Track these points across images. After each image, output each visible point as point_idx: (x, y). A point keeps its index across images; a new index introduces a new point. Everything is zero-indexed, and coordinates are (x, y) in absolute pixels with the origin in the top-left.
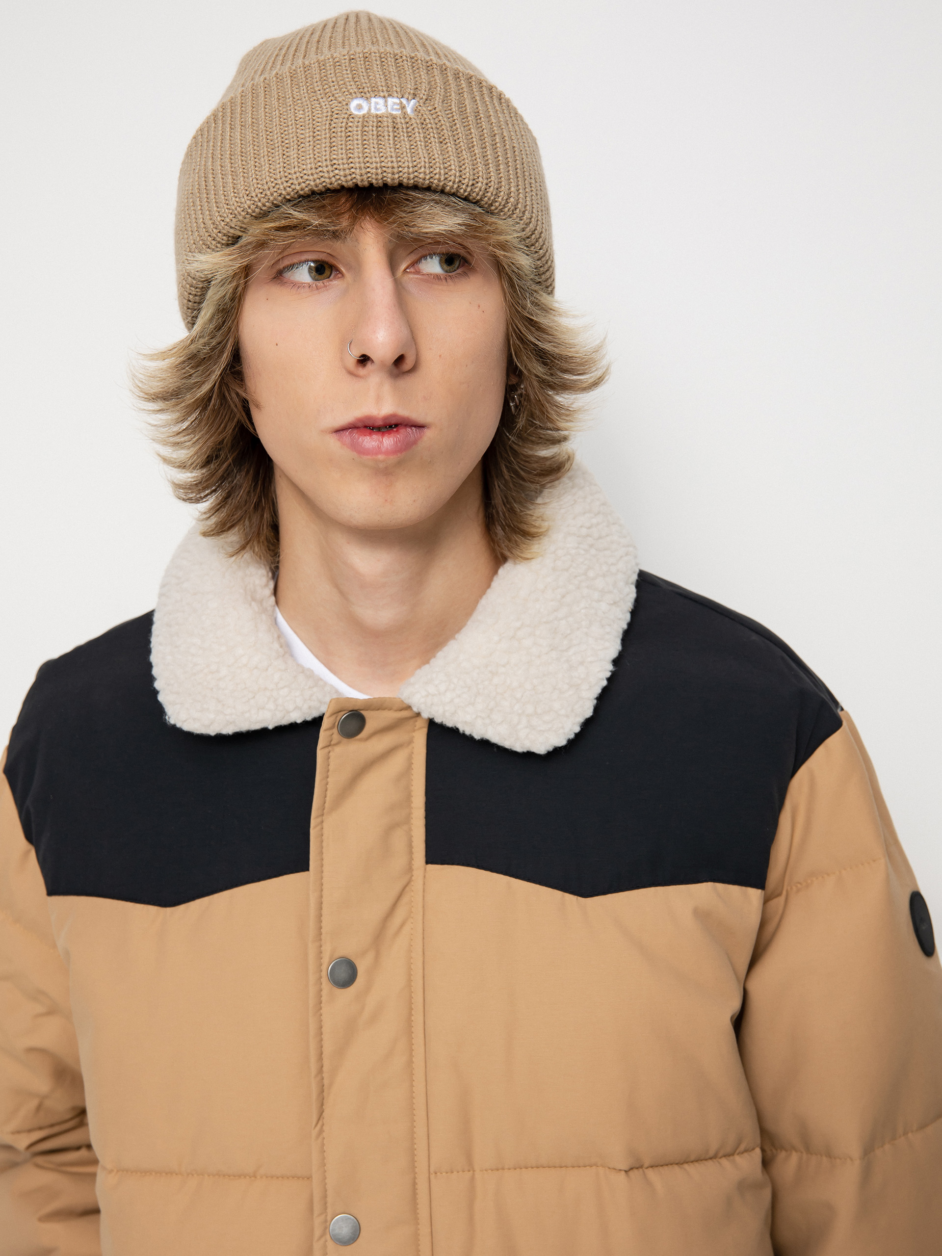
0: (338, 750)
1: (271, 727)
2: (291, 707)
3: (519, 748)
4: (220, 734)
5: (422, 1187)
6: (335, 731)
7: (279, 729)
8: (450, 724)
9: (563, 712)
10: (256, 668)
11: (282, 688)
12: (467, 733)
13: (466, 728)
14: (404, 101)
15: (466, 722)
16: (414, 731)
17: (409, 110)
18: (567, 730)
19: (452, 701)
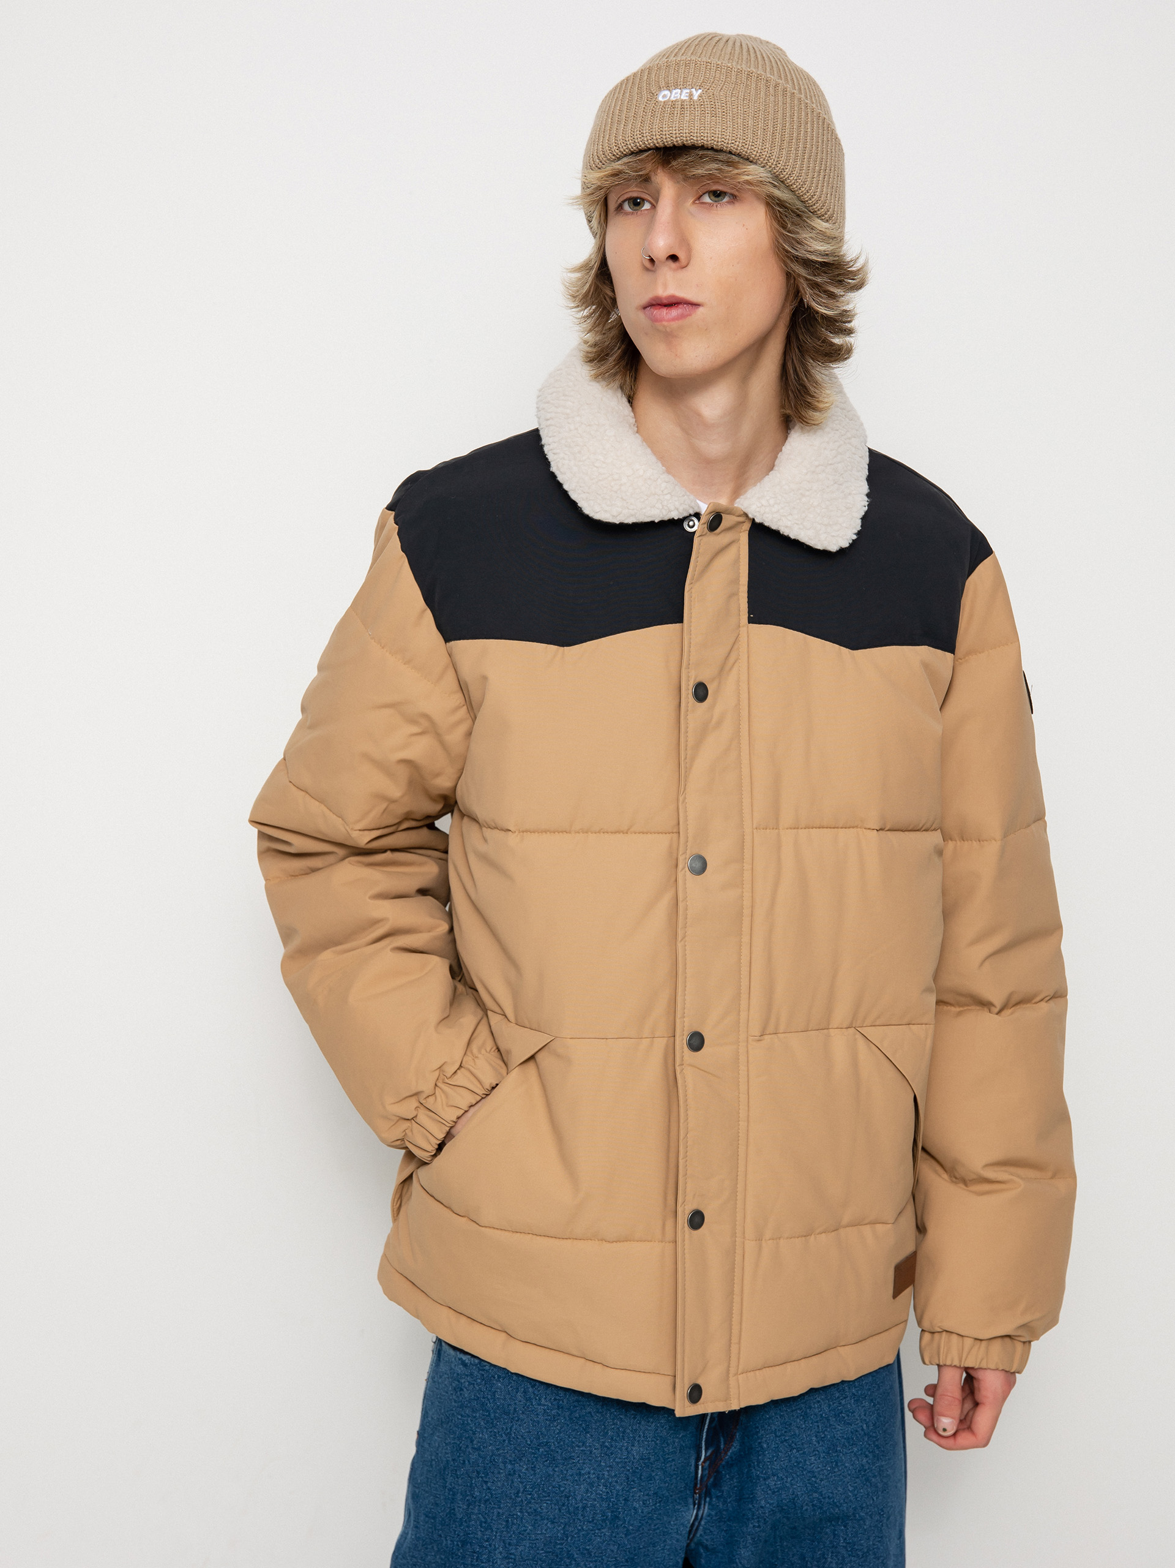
0: (705, 539)
1: (656, 521)
2: (672, 508)
3: (820, 547)
4: (623, 523)
5: (748, 838)
6: (706, 525)
7: (662, 522)
8: (774, 527)
9: (844, 525)
10: (649, 479)
11: (666, 494)
12: (786, 534)
13: (785, 531)
14: (693, 90)
15: (787, 527)
16: (741, 532)
17: (695, 98)
18: (848, 537)
19: (778, 511)
